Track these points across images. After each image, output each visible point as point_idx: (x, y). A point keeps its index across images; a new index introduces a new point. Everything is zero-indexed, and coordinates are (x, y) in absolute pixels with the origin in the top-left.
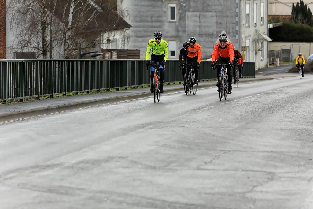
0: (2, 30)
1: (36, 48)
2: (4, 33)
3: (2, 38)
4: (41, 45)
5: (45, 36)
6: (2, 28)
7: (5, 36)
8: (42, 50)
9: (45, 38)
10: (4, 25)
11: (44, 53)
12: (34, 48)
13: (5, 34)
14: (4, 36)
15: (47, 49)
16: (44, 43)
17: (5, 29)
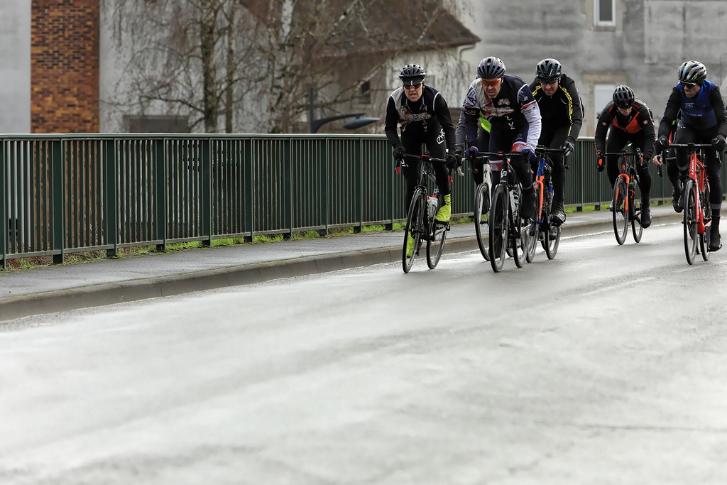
0: (89, 49)
1: (183, 102)
2: (93, 58)
3: (89, 74)
4: (200, 94)
5: (211, 66)
6: (89, 45)
7: (96, 67)
8: (203, 109)
9: (212, 74)
10: (93, 36)
11: (209, 118)
12: (179, 103)
13: (97, 61)
14: (93, 68)
15: (218, 106)
16: (210, 89)
17: (96, 46)
